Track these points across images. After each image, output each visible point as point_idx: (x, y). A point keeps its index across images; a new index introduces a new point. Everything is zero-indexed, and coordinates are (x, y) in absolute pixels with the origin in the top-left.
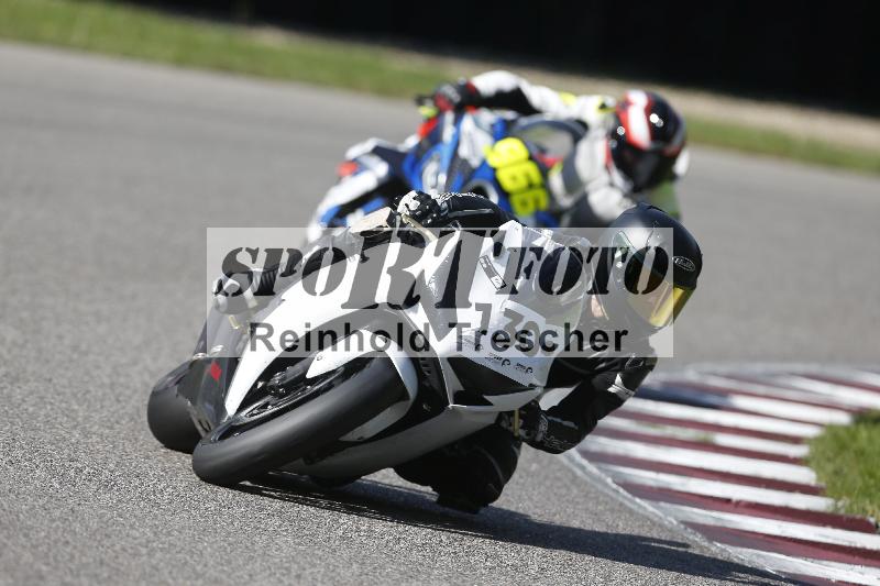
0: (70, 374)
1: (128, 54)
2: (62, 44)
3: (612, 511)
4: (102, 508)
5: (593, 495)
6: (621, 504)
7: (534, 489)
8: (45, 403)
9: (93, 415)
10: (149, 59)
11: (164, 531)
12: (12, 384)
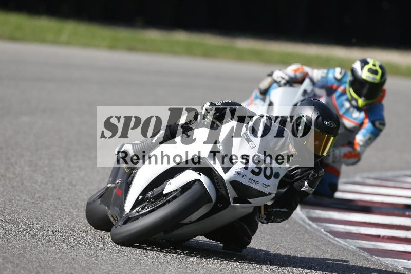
0: (68, 195)
1: (87, 45)
2: (56, 42)
3: (325, 244)
4: (87, 257)
5: (315, 238)
6: (329, 241)
7: (287, 236)
8: (58, 210)
9: (80, 214)
10: (97, 47)
11: (117, 266)
12: (42, 201)
